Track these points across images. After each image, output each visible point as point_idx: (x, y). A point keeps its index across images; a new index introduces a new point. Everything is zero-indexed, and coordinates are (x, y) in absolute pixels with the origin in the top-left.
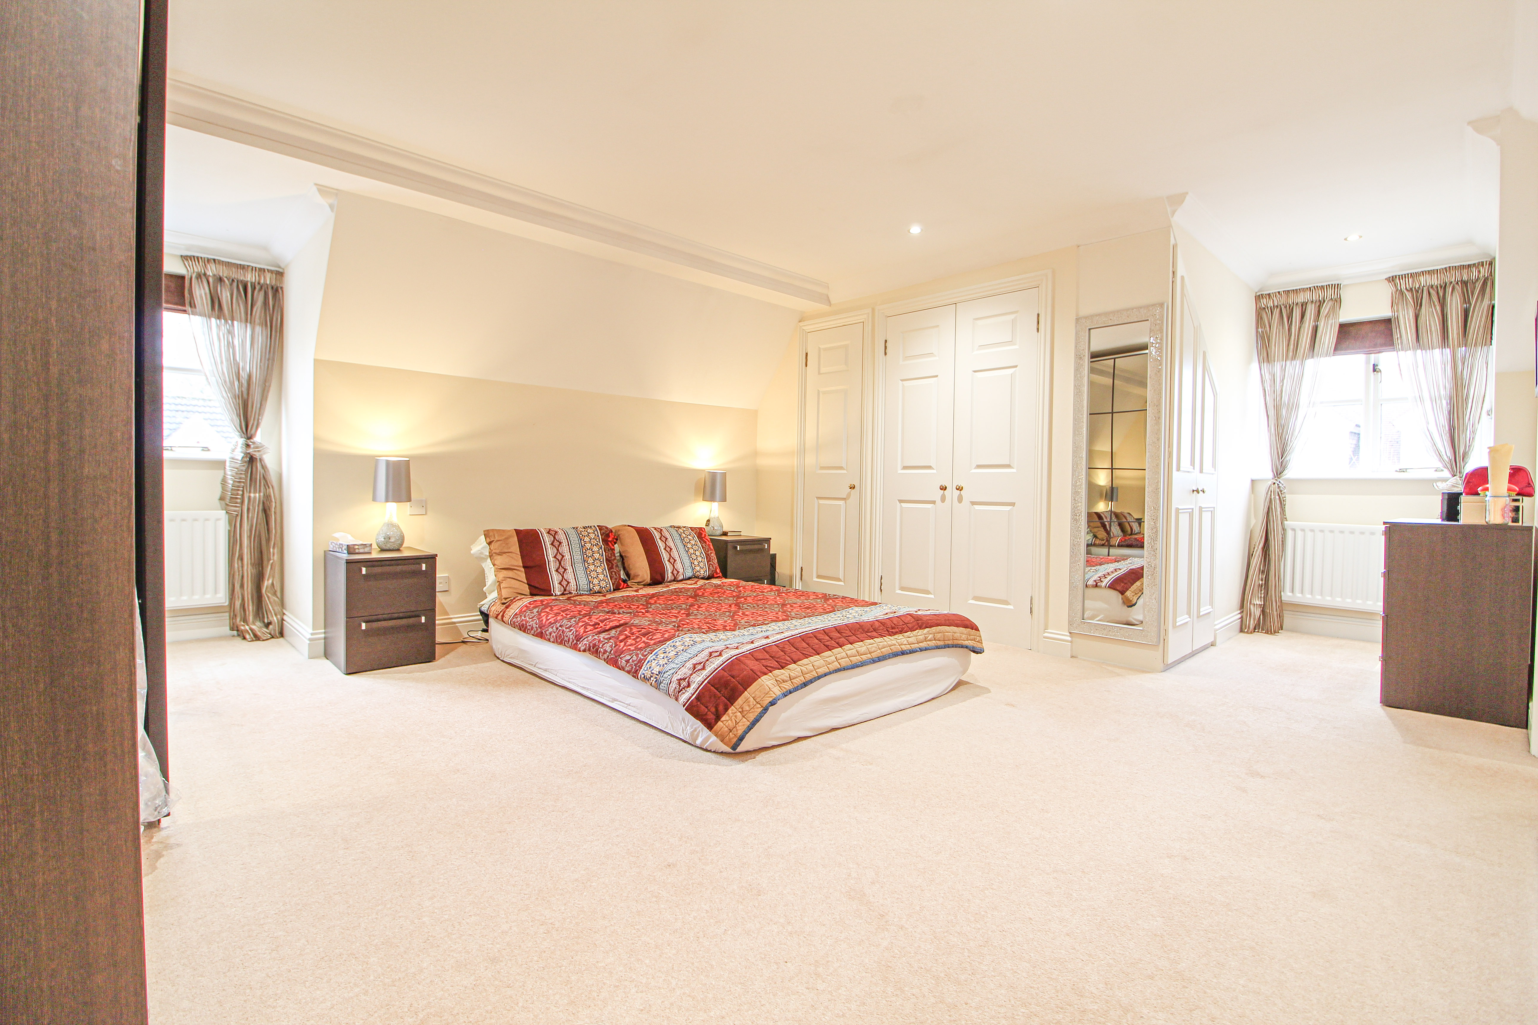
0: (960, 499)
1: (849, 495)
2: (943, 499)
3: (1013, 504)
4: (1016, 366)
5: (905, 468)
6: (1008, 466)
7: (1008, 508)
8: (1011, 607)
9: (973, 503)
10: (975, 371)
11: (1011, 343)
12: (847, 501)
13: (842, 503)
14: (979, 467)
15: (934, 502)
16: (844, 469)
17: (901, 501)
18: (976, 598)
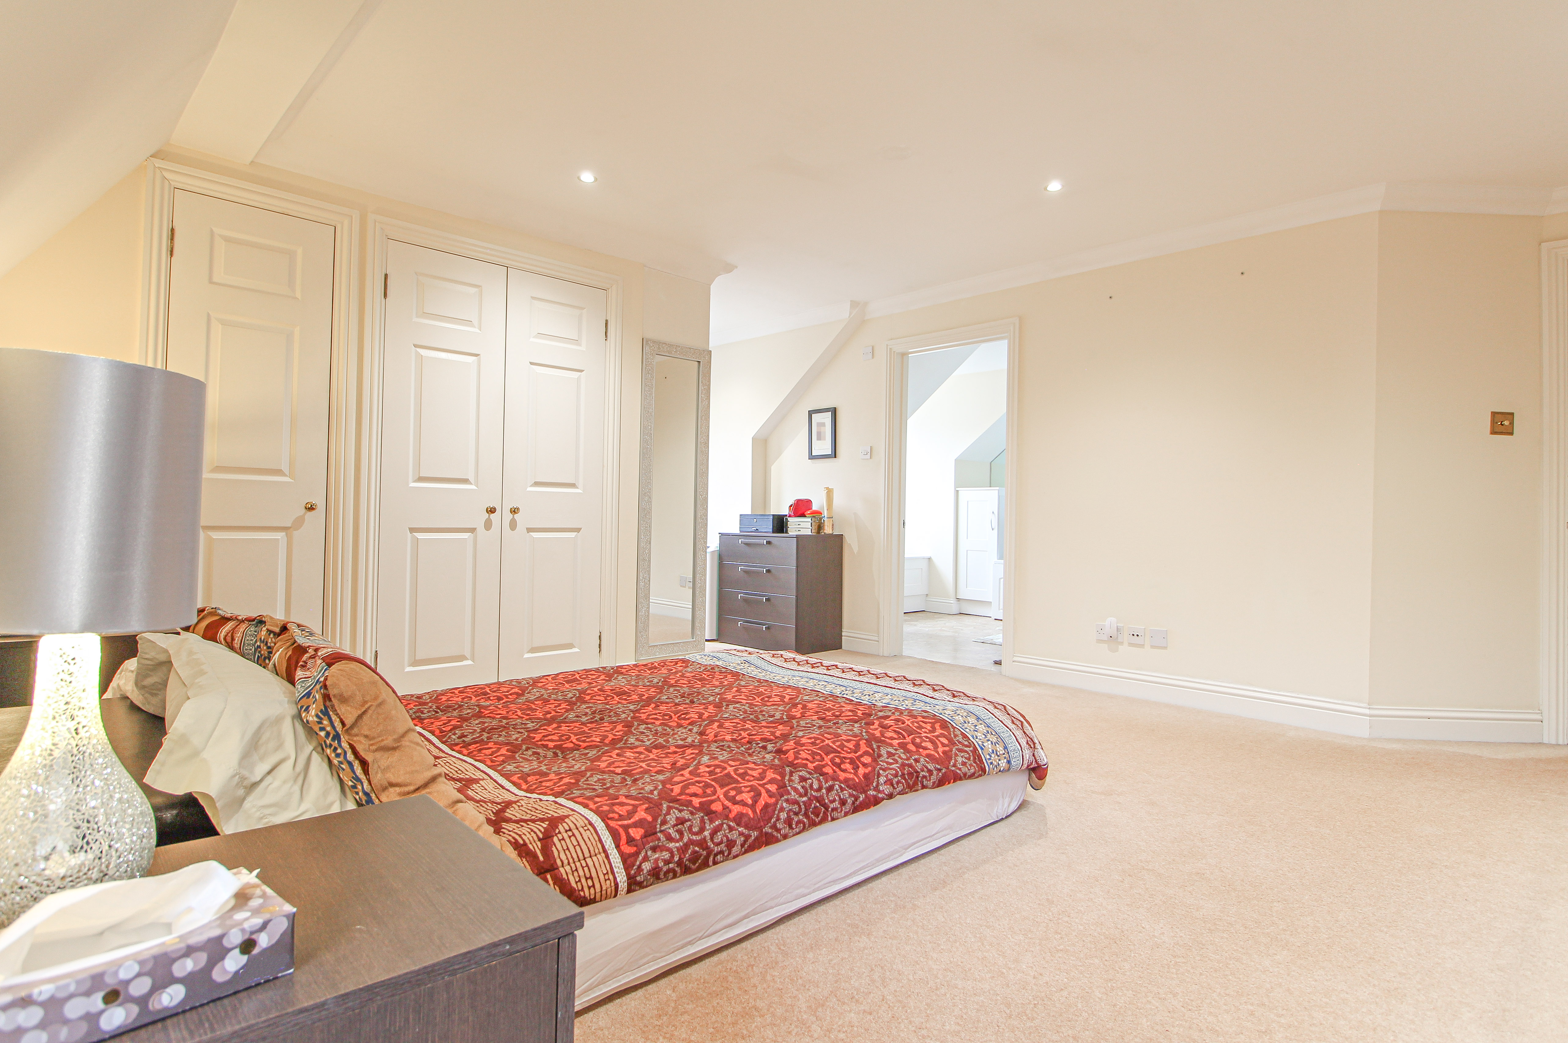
0: (513, 525)
1: (299, 523)
2: (488, 525)
3: (578, 530)
4: (582, 371)
5: (421, 479)
6: (573, 485)
7: (573, 535)
8: (576, 650)
9: (529, 530)
10: (531, 363)
11: (576, 342)
12: (296, 534)
13: (280, 536)
14: (537, 484)
15: (472, 530)
16: (284, 475)
17: (412, 530)
18: (533, 650)
